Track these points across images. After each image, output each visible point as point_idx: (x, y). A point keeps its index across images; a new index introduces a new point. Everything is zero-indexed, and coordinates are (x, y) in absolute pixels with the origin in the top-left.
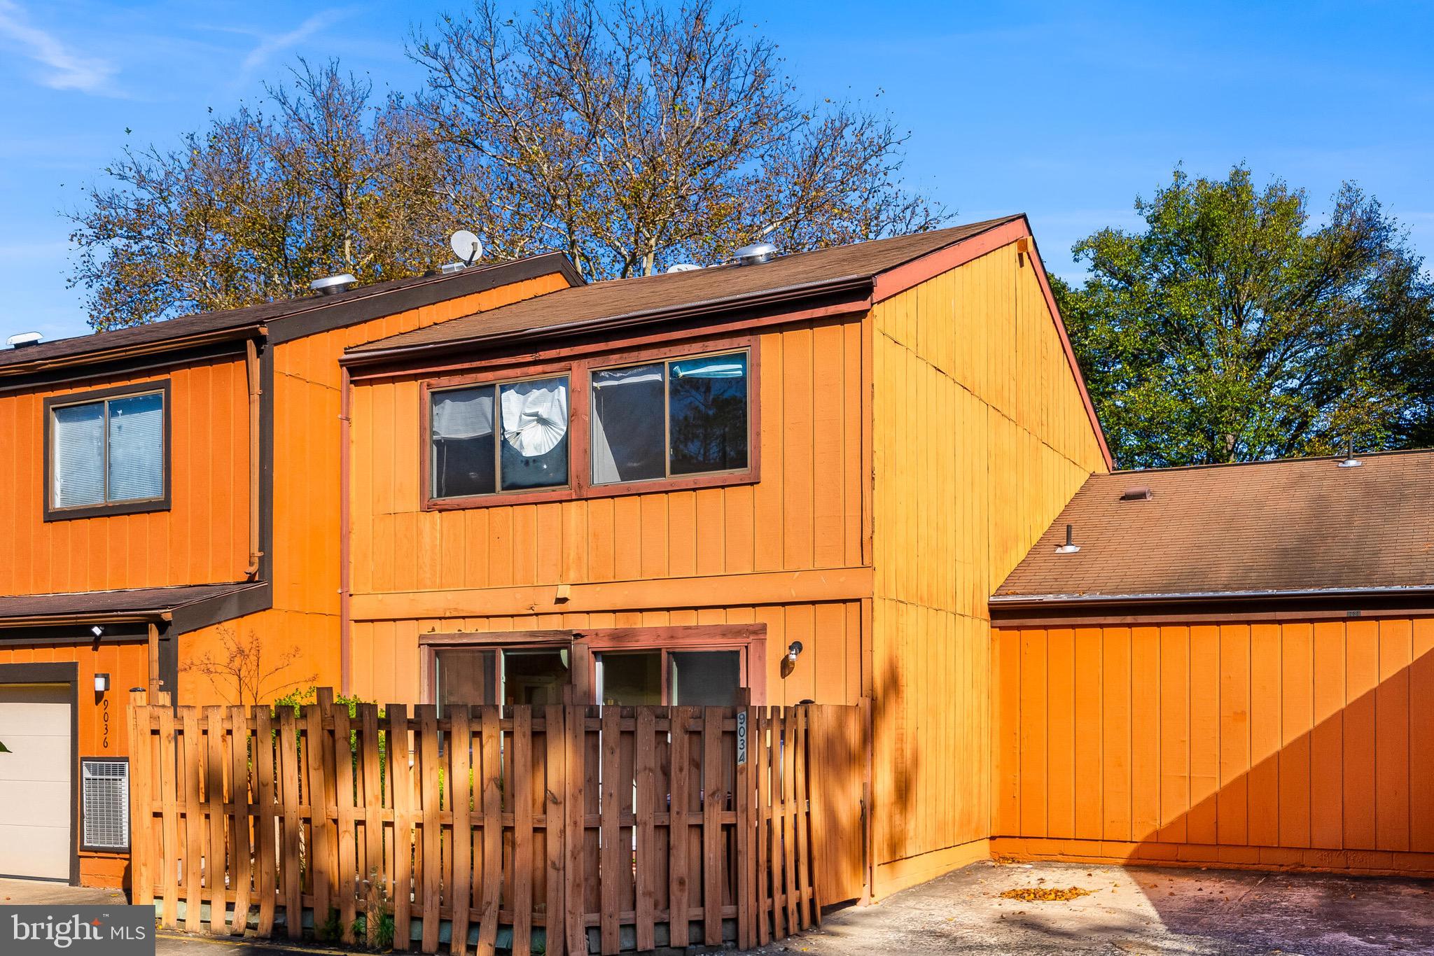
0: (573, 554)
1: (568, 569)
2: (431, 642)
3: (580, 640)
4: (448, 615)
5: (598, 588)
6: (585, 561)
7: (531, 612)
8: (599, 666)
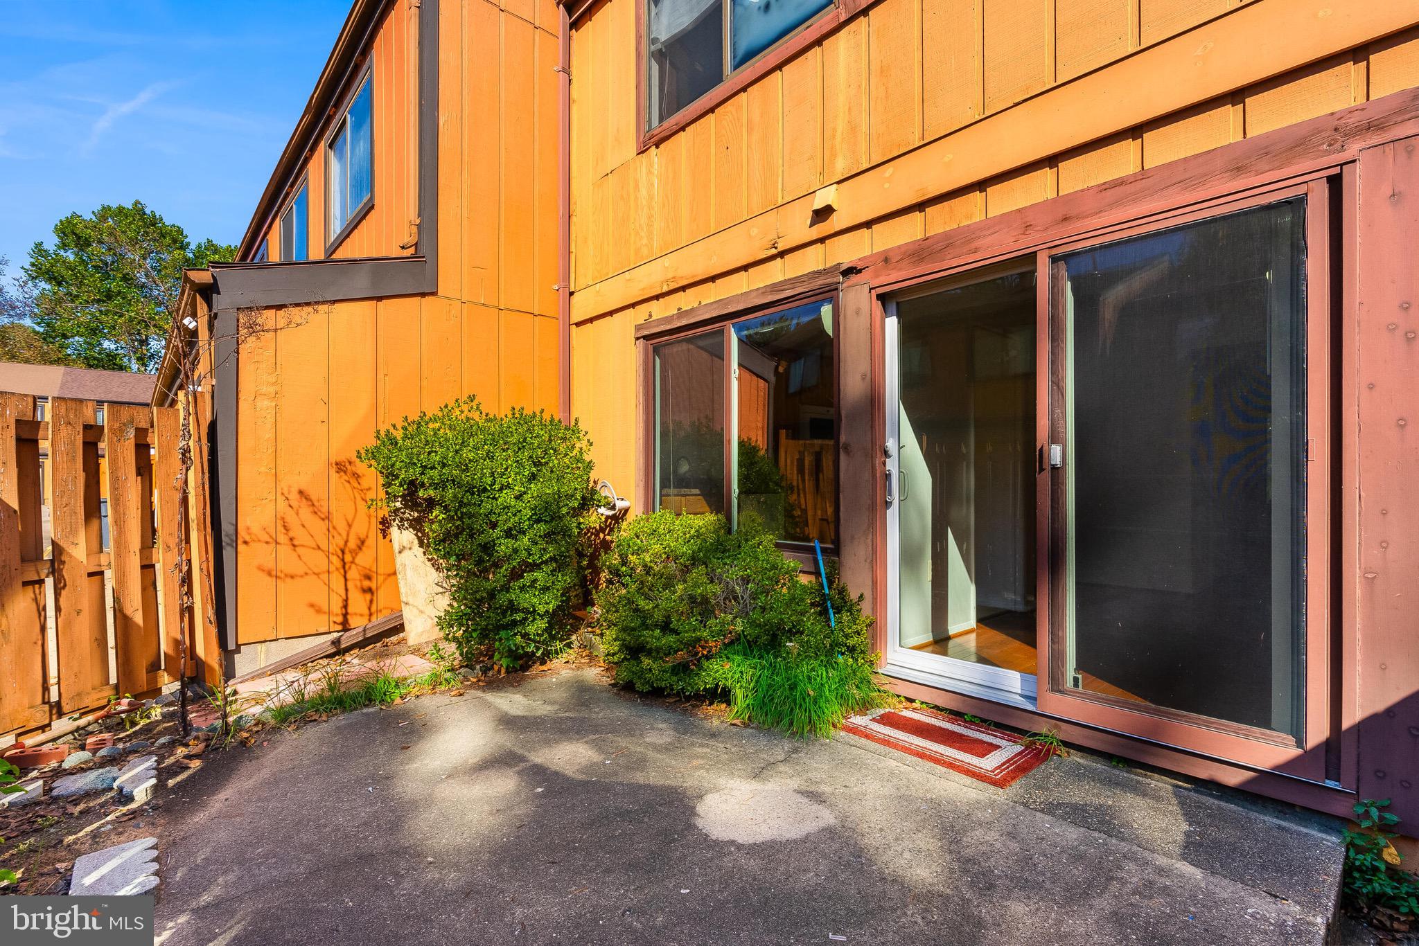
0: (841, 125)
1: (834, 155)
2: (646, 333)
3: (854, 279)
4: (665, 289)
5: (888, 170)
6: (864, 128)
7: (774, 251)
8: (892, 325)
